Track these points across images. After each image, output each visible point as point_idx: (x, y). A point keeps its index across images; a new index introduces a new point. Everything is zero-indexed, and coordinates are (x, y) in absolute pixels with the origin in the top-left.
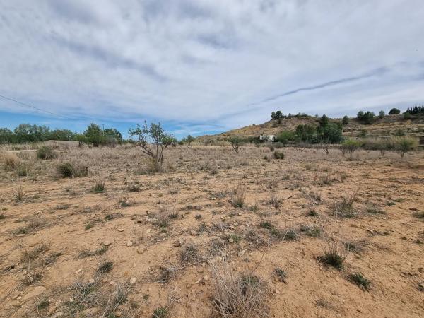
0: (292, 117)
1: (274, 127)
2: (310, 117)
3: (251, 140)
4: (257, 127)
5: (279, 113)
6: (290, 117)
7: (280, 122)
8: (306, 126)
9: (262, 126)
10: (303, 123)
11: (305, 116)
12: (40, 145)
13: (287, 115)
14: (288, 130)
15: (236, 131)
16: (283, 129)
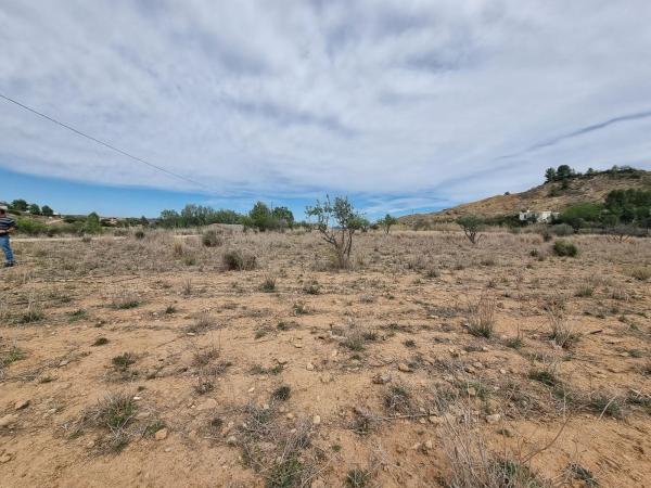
0: (596, 174)
1: (552, 195)
2: (643, 172)
3: (500, 221)
4: (513, 196)
5: (563, 169)
6: (591, 175)
7: (565, 187)
8: (631, 191)
9: (523, 196)
10: (624, 186)
11: (630, 170)
12: (205, 230)
13: (584, 171)
14: (587, 200)
15: (471, 205)
16: (572, 199)
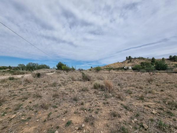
0: (136, 58)
1: (128, 63)
2: (145, 58)
3: (118, 69)
4: (120, 63)
5: (130, 57)
6: (135, 58)
7: (131, 61)
8: (145, 62)
9: (122, 63)
10: (142, 61)
11: (143, 58)
13: (134, 58)
14: (136, 64)
15: (111, 65)
16: (133, 64)
